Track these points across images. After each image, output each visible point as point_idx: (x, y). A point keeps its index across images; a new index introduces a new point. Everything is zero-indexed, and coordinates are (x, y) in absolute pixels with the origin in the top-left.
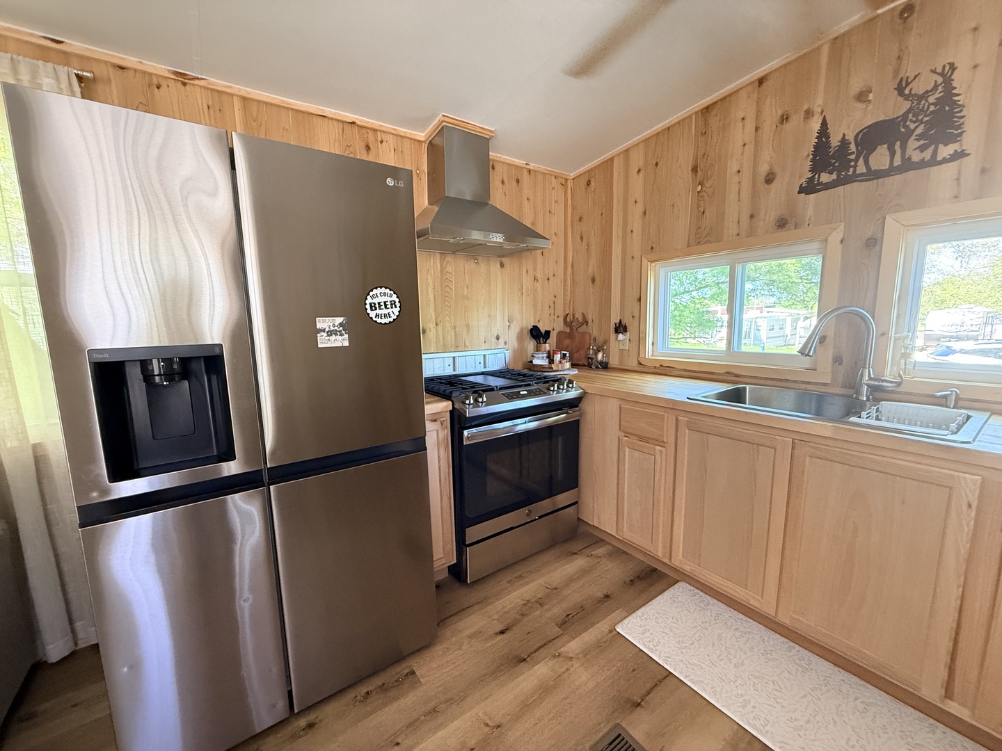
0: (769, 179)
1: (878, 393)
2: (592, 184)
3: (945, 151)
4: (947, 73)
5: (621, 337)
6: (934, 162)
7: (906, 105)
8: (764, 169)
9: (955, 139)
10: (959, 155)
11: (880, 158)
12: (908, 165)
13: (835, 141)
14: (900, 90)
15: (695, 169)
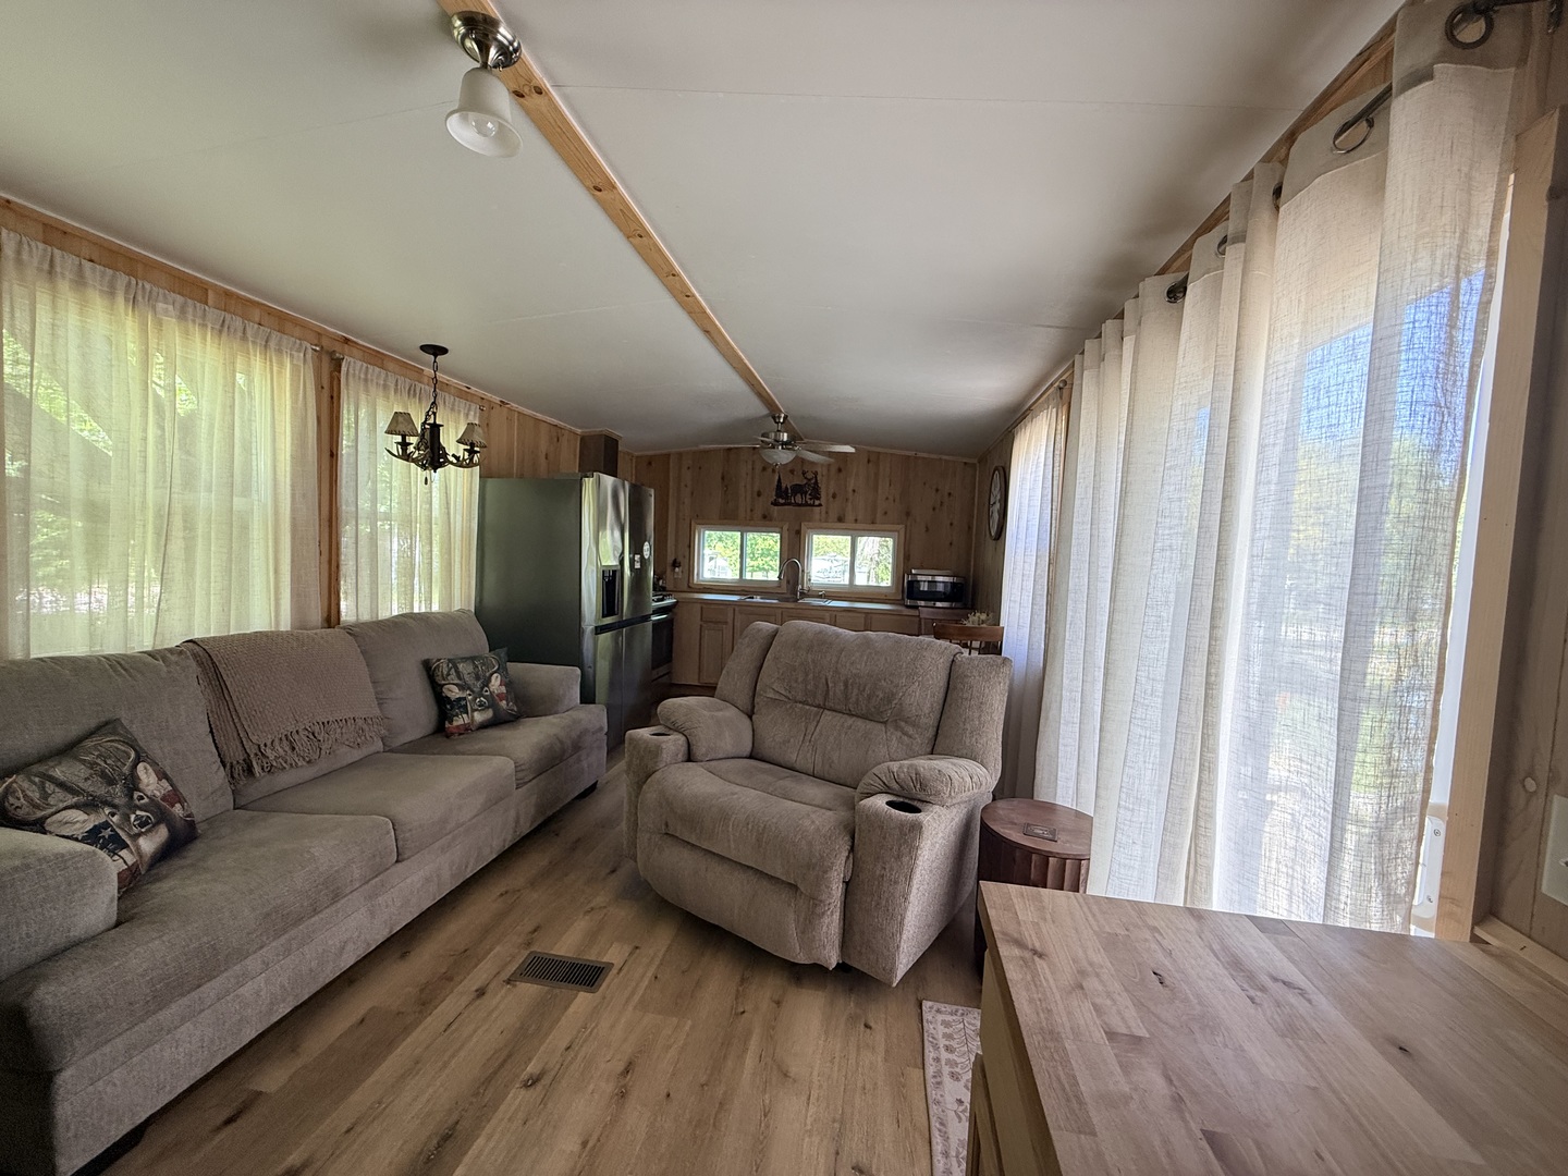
0: (759, 494)
1: (803, 595)
2: (653, 465)
3: (817, 502)
4: (816, 474)
5: (677, 569)
6: (813, 505)
7: (805, 481)
8: (756, 489)
9: (819, 499)
10: (820, 505)
11: (799, 499)
12: (807, 505)
13: (784, 486)
14: (804, 473)
15: (723, 478)
